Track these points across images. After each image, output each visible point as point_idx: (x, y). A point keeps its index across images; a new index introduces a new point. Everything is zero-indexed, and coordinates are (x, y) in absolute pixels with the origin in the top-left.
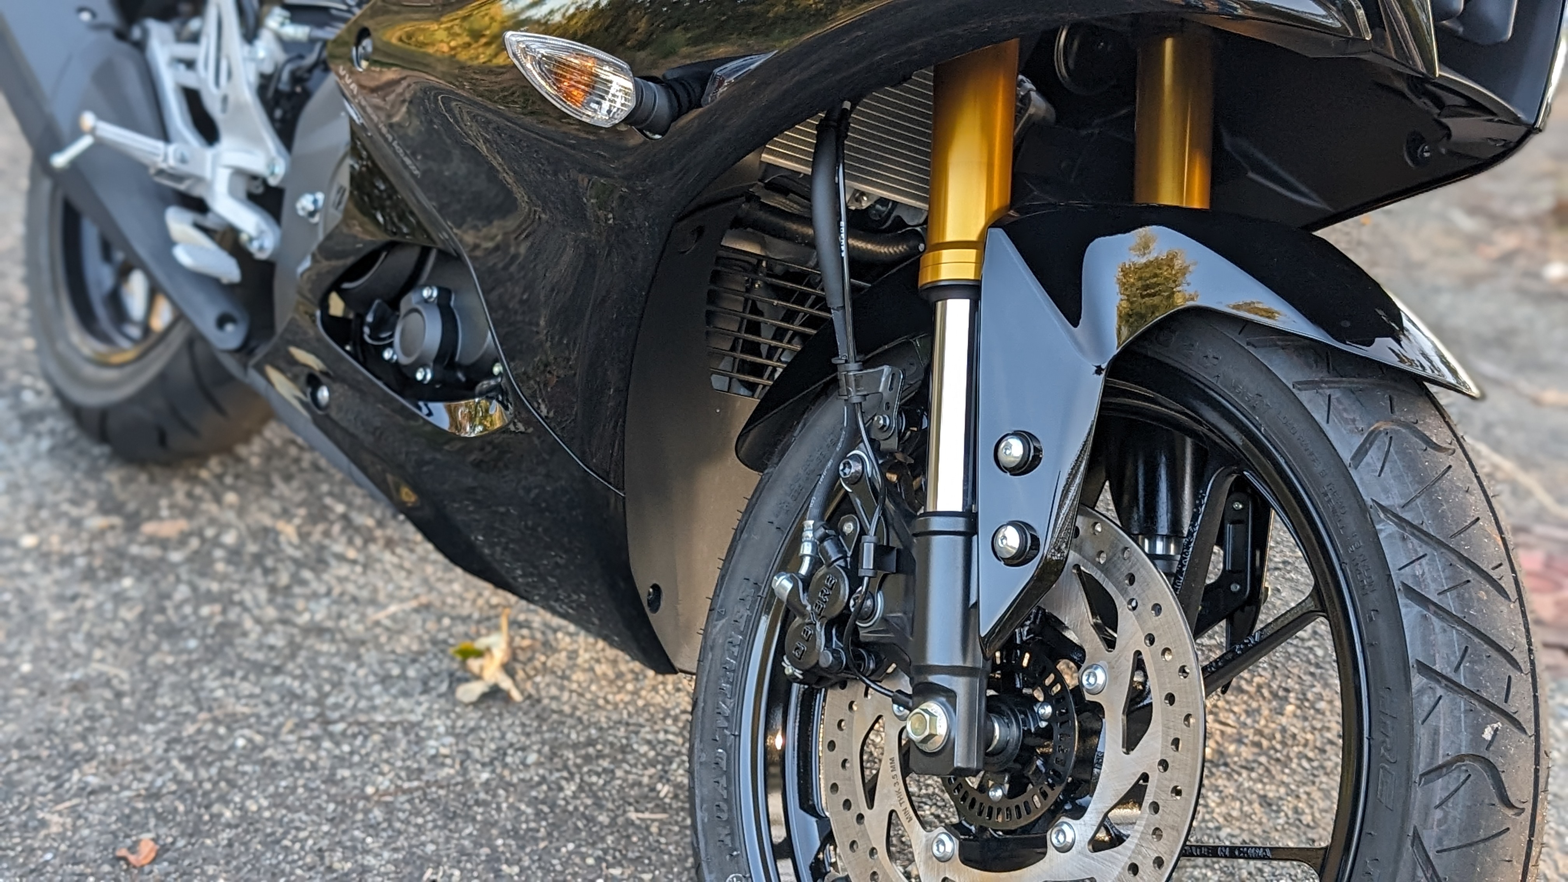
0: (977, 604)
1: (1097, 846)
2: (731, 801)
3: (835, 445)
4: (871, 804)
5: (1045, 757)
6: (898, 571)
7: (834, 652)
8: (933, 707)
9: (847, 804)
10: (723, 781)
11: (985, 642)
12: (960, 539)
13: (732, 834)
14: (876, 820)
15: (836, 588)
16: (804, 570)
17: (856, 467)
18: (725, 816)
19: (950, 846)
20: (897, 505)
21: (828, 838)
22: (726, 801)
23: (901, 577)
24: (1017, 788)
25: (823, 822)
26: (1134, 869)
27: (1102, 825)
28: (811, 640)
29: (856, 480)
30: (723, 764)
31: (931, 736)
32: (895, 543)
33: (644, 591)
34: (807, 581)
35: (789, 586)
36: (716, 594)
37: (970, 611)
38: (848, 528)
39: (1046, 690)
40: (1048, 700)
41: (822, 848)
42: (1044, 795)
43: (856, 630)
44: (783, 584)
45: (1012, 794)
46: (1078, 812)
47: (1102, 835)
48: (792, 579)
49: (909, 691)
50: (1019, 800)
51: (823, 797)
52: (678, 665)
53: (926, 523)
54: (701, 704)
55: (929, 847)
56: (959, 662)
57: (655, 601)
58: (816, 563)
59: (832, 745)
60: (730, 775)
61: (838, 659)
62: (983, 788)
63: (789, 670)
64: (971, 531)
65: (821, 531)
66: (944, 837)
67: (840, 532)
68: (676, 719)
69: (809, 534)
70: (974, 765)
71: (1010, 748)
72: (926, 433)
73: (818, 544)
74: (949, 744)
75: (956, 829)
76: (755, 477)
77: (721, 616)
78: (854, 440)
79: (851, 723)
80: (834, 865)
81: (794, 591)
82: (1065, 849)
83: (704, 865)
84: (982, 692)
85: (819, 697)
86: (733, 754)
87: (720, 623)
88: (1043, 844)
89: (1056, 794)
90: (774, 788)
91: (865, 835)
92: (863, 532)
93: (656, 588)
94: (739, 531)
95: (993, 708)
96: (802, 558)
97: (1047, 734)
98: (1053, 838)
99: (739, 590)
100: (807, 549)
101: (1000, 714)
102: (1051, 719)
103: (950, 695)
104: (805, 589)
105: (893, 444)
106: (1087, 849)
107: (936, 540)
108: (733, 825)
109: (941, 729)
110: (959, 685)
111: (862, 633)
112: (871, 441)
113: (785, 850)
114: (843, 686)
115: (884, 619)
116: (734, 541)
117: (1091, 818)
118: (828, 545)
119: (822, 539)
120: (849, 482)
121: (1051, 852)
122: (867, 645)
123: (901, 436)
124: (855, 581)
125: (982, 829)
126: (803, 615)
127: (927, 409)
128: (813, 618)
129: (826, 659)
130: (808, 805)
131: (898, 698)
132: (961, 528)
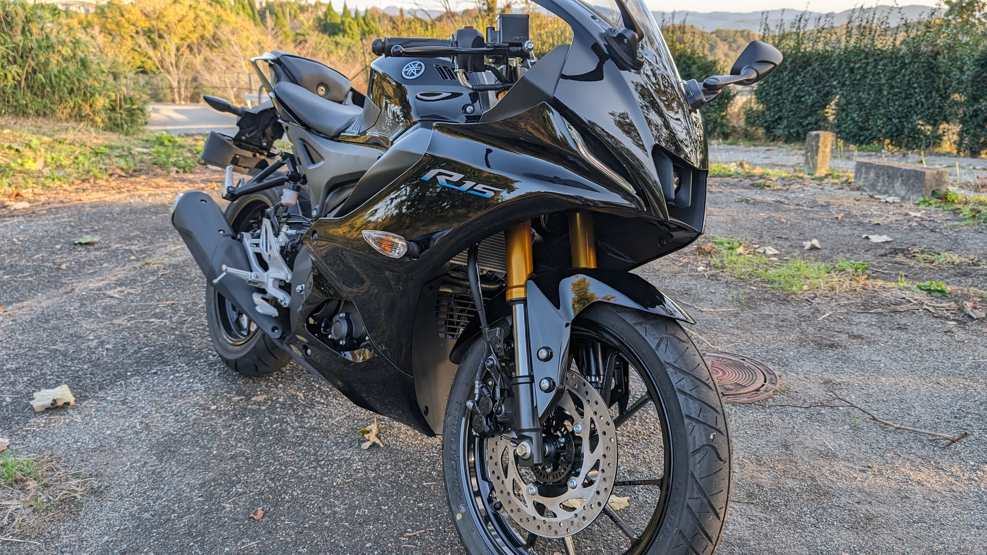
0: (536, 406)
1: (585, 485)
2: (459, 479)
3: (483, 354)
4: (506, 477)
5: (564, 456)
6: (508, 396)
7: (489, 426)
8: (525, 443)
9: (498, 478)
10: (455, 473)
11: (541, 419)
12: (528, 385)
13: (460, 491)
14: (508, 483)
15: (488, 404)
16: (476, 399)
17: (491, 362)
18: (457, 485)
19: (535, 490)
20: (506, 374)
21: (492, 489)
22: (457, 479)
23: (510, 398)
24: (555, 468)
25: (490, 483)
26: (598, 493)
27: (586, 478)
28: (481, 422)
29: (492, 366)
30: (455, 467)
31: (525, 454)
32: (506, 387)
33: (423, 409)
34: (478, 402)
35: (472, 404)
36: (447, 409)
37: (534, 409)
38: (490, 383)
39: (562, 433)
40: (563, 436)
41: (491, 493)
42: (565, 469)
43: (496, 418)
44: (470, 404)
45: (554, 470)
46: (577, 474)
47: (586, 481)
48: (473, 402)
49: (516, 437)
50: (557, 472)
51: (489, 475)
52: (436, 433)
53: (517, 380)
54: (445, 447)
55: (527, 491)
56: (532, 427)
57: (426, 412)
58: (480, 396)
59: (491, 458)
60: (457, 470)
61: (491, 428)
62: (544, 469)
63: (474, 433)
64: (532, 381)
65: (481, 385)
66: (533, 487)
67: (488, 385)
68: (436, 448)
69: (477, 386)
70: (541, 462)
71: (552, 454)
72: (513, 348)
73: (481, 389)
74: (532, 455)
75: (536, 483)
76: (457, 366)
77: (449, 416)
78: (490, 353)
79: (497, 449)
80: (495, 498)
81: (474, 406)
82: (574, 488)
83: (451, 503)
84: (541, 435)
85: (485, 440)
86: (458, 464)
87: (449, 418)
88: (566, 485)
89: (568, 469)
90: (473, 476)
91: (505, 488)
92: (495, 385)
93: (427, 407)
94: (453, 386)
95: (545, 441)
96: (475, 395)
97: (563, 448)
98: (570, 484)
99: (455, 406)
100: (477, 391)
101: (548, 443)
102: (564, 443)
103: (530, 439)
104: (478, 405)
105: (503, 353)
106: (582, 487)
107: (521, 386)
108: (460, 488)
109: (529, 451)
110: (533, 435)
111: (498, 419)
112: (495, 353)
113: (478, 494)
114: (493, 436)
115: (505, 414)
116: (452, 389)
117: (582, 476)
118: (484, 389)
119: (482, 388)
120: (489, 367)
121: (569, 489)
122: (501, 423)
123: (505, 350)
124: (494, 401)
125: (545, 483)
126: (478, 414)
127: (513, 340)
128: (481, 415)
129: (487, 429)
130: (485, 478)
131: (513, 440)
132: (528, 381)
